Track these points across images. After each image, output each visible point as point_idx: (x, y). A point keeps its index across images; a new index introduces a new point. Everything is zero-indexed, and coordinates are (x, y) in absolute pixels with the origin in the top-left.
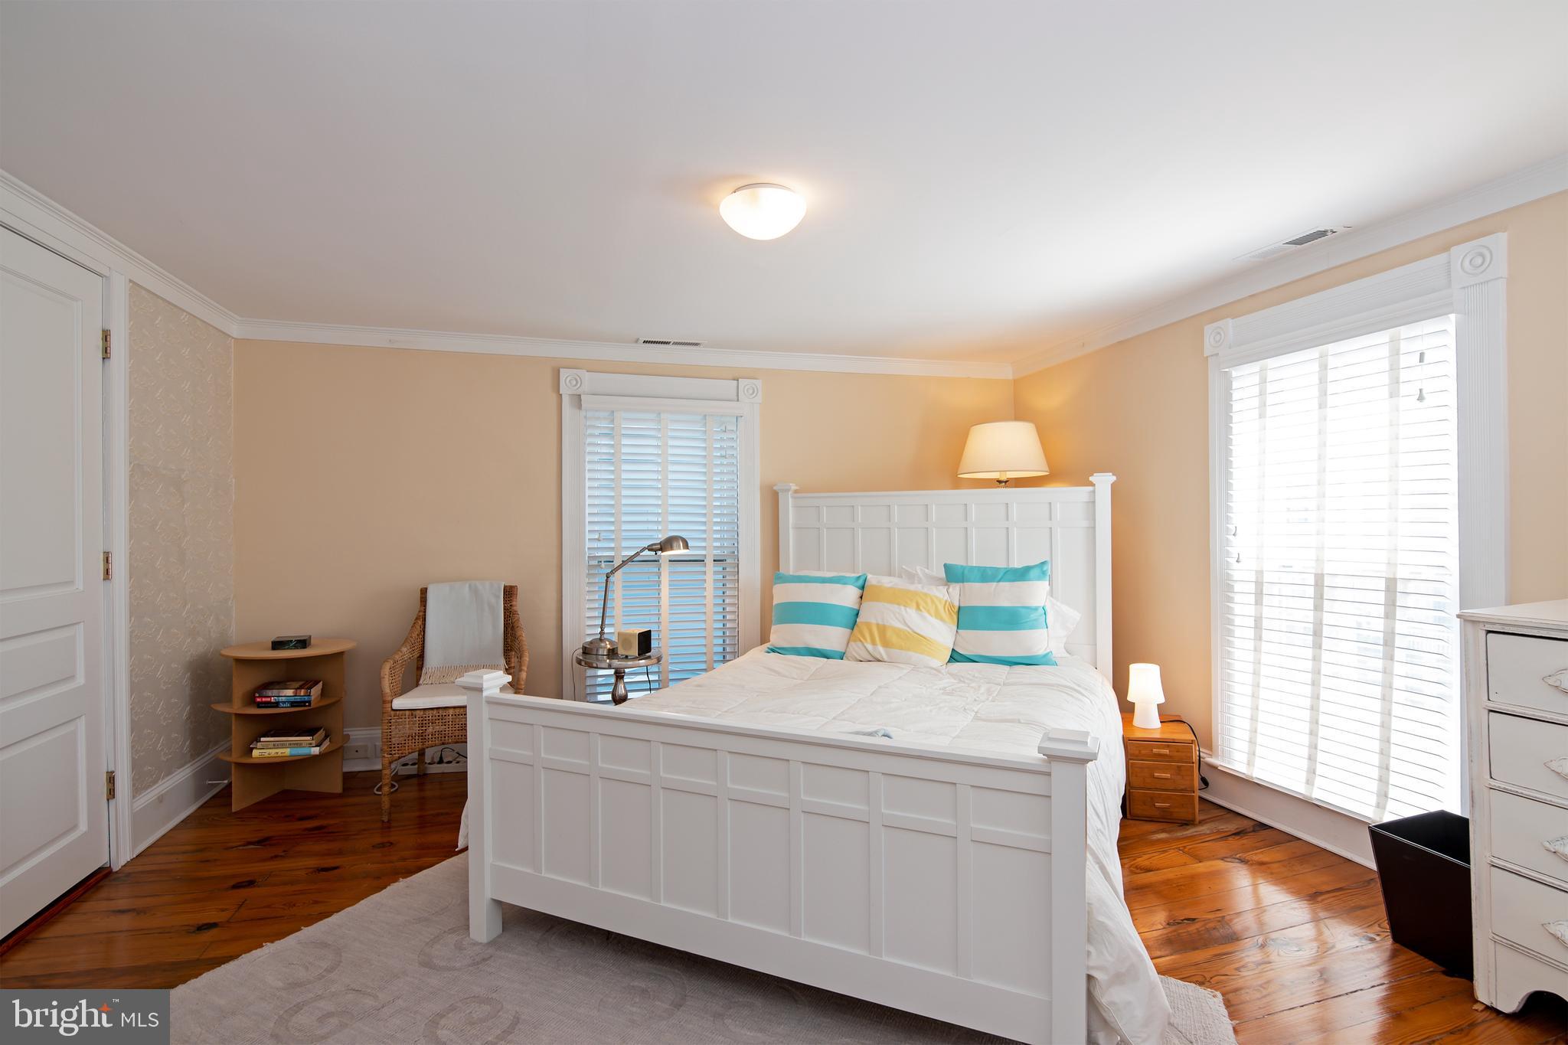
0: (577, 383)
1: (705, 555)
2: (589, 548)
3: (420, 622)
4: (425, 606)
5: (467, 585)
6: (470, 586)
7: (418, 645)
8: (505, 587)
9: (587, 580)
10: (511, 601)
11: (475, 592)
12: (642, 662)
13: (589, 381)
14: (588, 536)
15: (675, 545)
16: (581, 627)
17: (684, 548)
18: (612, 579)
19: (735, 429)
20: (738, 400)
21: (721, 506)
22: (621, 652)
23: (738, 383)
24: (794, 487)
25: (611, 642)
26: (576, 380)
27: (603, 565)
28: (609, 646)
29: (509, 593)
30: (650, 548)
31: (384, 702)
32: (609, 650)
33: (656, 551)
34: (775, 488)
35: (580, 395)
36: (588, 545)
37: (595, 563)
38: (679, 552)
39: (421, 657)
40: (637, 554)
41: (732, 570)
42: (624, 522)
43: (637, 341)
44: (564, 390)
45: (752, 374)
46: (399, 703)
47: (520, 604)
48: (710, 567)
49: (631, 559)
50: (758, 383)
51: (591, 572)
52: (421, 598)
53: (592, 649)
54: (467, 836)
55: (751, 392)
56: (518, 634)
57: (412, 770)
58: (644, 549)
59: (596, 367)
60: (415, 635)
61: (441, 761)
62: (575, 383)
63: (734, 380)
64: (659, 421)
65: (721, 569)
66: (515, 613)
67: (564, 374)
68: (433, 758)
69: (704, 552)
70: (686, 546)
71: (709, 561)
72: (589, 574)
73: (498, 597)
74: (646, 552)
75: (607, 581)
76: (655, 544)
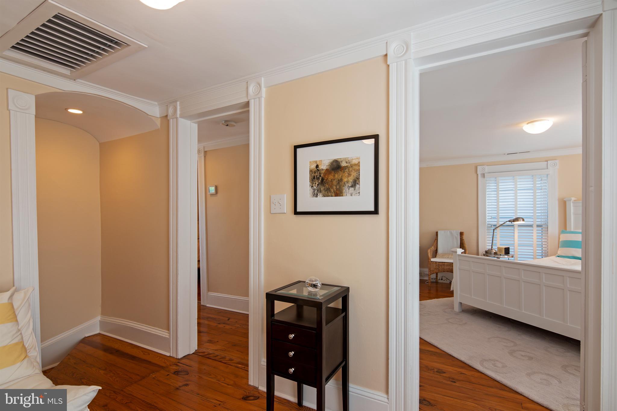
0: (483, 170)
1: (533, 224)
2: (488, 221)
3: (436, 241)
4: (437, 236)
5: (449, 232)
6: (450, 232)
7: (436, 247)
8: (460, 232)
9: (487, 231)
10: (462, 236)
11: (451, 233)
12: (506, 256)
13: (487, 169)
14: (487, 217)
15: (519, 220)
16: (485, 244)
17: (522, 221)
18: (495, 231)
19: (546, 179)
20: (547, 169)
21: (540, 207)
22: (498, 253)
23: (547, 163)
24: (573, 199)
25: (495, 250)
26: (483, 169)
27: (493, 226)
28: (494, 251)
29: (461, 234)
30: (509, 221)
31: (429, 259)
32: (494, 252)
33: (511, 222)
34: (564, 199)
35: (484, 174)
36: (487, 220)
37: (490, 226)
38: (521, 222)
39: (437, 250)
40: (505, 223)
41: (545, 229)
42: (500, 213)
43: (505, 154)
44: (479, 172)
45: (554, 159)
46: (433, 260)
47: (464, 237)
48: (535, 228)
49: (501, 225)
50: (557, 161)
51: (488, 229)
52: (436, 234)
53: (488, 252)
54: (453, 287)
55: (554, 165)
56: (464, 245)
57: (434, 281)
58: (507, 222)
59: (489, 164)
60: (435, 244)
61: (442, 280)
62: (482, 170)
63: (546, 161)
64: (514, 179)
65: (541, 229)
66: (463, 240)
67: (479, 168)
68: (440, 278)
69: (532, 223)
70: (523, 220)
71: (535, 226)
72: (487, 229)
73: (458, 235)
74: (508, 223)
75: (494, 231)
76: (511, 220)
